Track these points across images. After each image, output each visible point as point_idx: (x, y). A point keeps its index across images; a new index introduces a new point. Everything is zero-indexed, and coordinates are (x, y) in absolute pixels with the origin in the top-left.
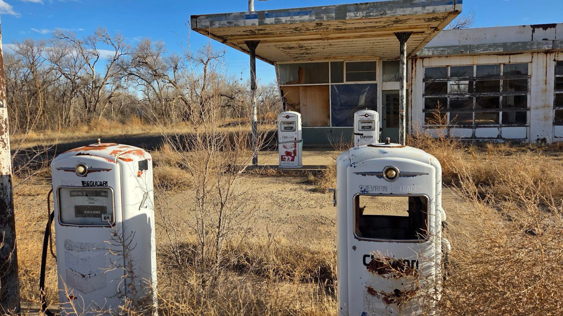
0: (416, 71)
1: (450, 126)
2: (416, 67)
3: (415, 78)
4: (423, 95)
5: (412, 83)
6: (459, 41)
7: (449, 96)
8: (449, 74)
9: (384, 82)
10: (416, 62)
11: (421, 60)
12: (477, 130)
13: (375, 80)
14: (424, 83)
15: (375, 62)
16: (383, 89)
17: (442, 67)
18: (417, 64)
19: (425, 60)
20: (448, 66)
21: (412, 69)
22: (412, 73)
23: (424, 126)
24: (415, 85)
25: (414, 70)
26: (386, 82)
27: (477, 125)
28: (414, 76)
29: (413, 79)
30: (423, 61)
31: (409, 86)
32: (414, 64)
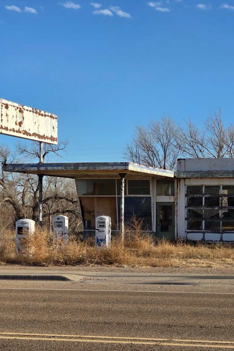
0: (180, 188)
1: (205, 231)
2: (180, 185)
3: (180, 194)
4: (186, 207)
5: (177, 198)
6: (210, 167)
7: (204, 208)
8: (204, 192)
9: (157, 196)
10: (180, 182)
11: (184, 180)
12: (224, 235)
13: (149, 194)
14: (186, 198)
15: (149, 180)
16: (157, 201)
17: (199, 186)
18: (181, 182)
19: (186, 180)
20: (203, 185)
21: (178, 186)
22: (177, 189)
23: (186, 231)
24: (179, 199)
25: (179, 188)
26: (159, 196)
27: (224, 231)
28: (178, 192)
29: (178, 194)
30: (185, 181)
31: (175, 199)
32: (179, 182)
